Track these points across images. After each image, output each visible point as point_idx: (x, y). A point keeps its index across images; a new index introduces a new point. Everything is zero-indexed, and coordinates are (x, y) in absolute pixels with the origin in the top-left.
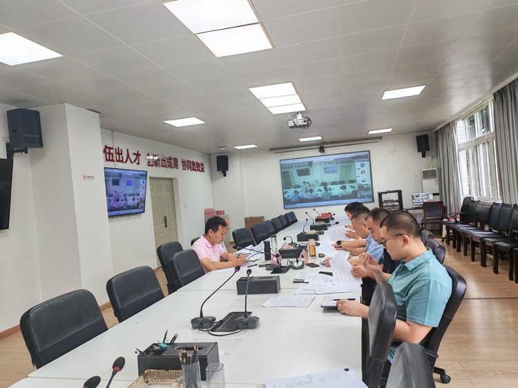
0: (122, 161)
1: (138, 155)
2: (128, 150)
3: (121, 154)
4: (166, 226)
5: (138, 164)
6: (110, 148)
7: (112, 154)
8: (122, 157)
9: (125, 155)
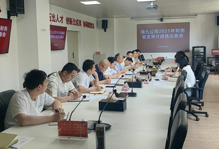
1: (62, 18)
2: (57, 15)
4: (73, 58)
5: (62, 23)
7: (50, 17)
8: (55, 19)
9: (56, 18)
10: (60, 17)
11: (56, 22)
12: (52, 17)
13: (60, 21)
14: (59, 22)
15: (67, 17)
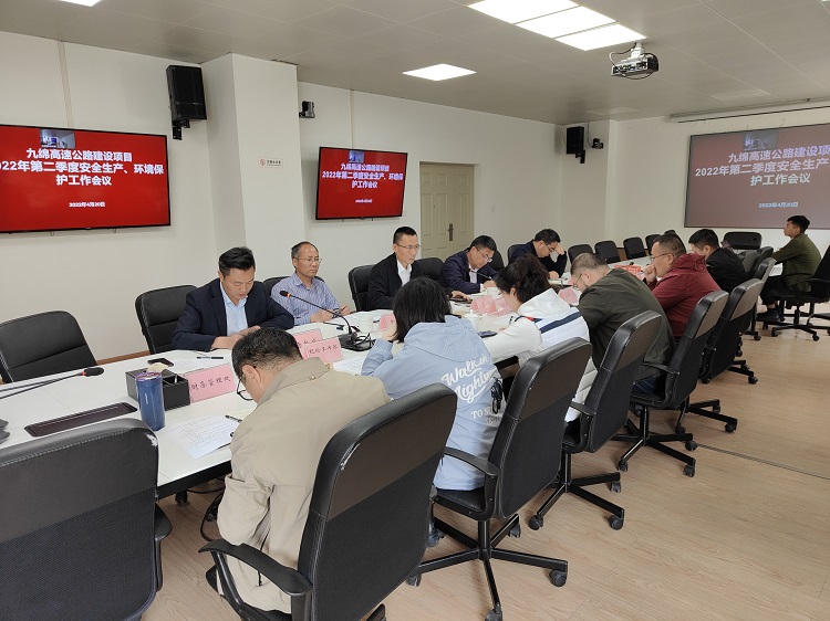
4: (451, 240)
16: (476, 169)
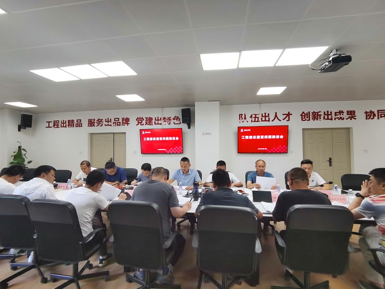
0: (269, 121)
1: (289, 115)
2: (276, 113)
3: (268, 116)
4: (330, 165)
5: (289, 120)
6: (256, 115)
7: (258, 118)
8: (269, 118)
9: (272, 117)
10: (283, 115)
11: (272, 121)
12: (262, 116)
13: (283, 119)
14: (280, 121)
15: (303, 113)
16: (351, 130)
